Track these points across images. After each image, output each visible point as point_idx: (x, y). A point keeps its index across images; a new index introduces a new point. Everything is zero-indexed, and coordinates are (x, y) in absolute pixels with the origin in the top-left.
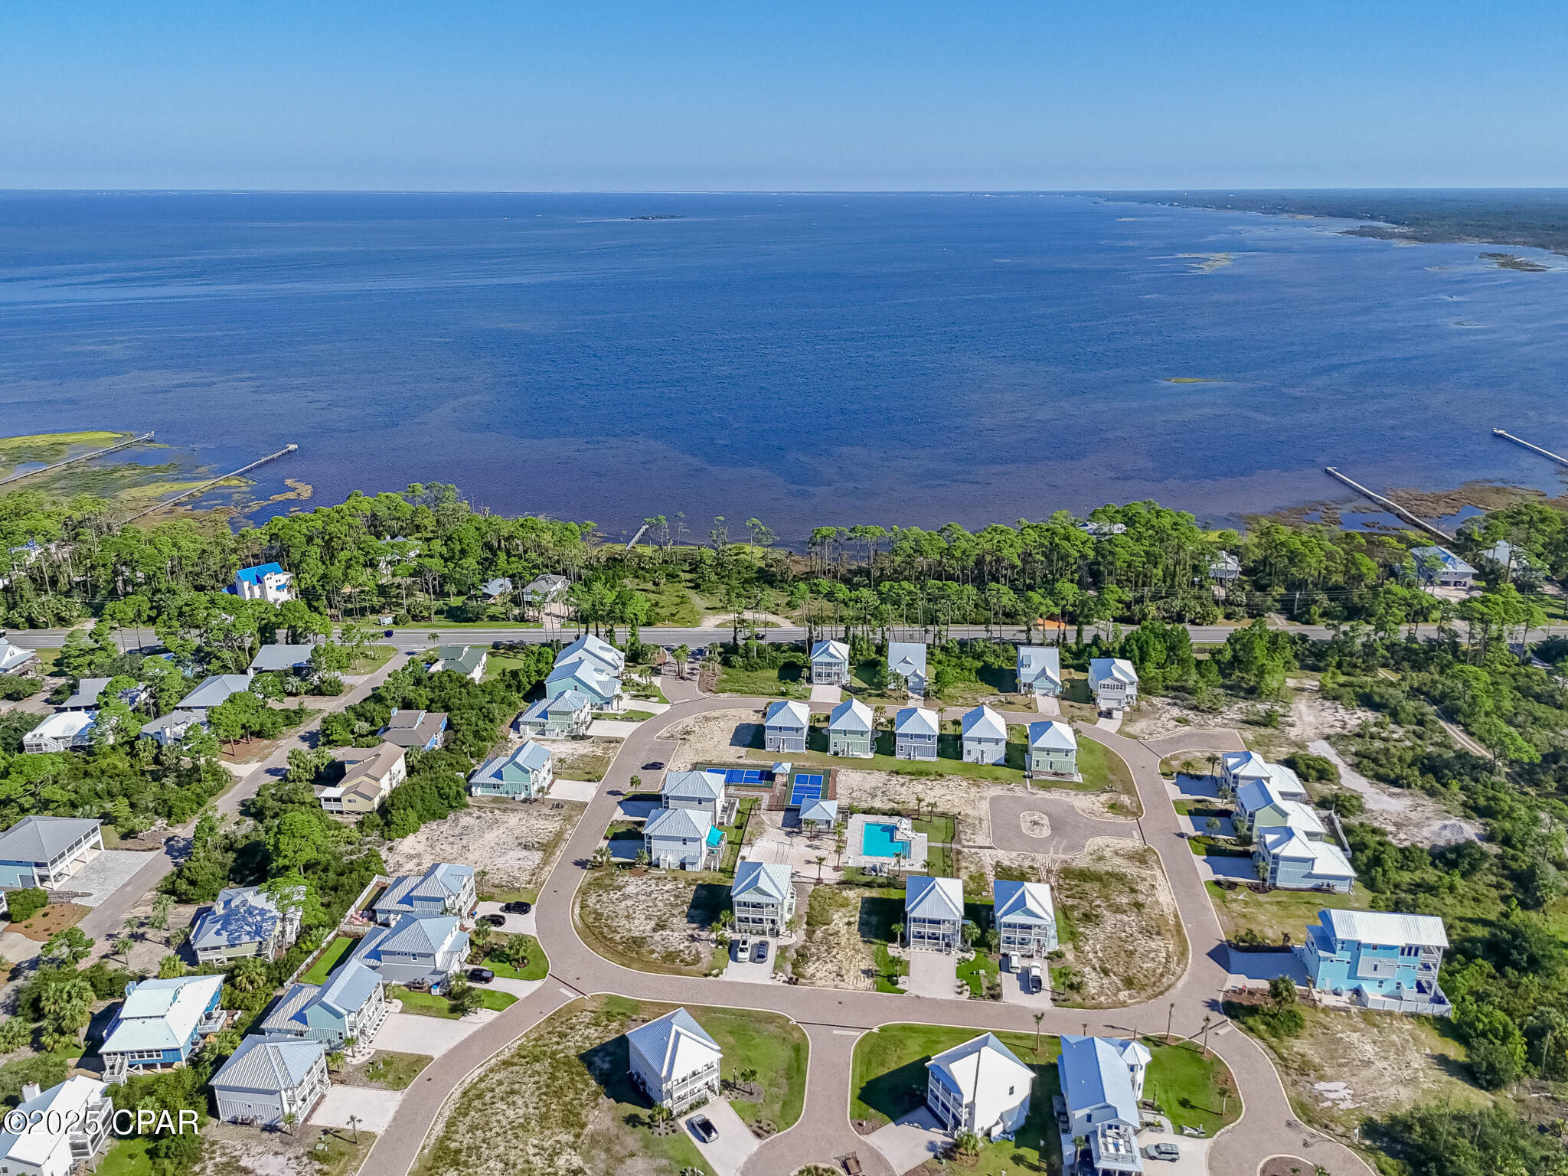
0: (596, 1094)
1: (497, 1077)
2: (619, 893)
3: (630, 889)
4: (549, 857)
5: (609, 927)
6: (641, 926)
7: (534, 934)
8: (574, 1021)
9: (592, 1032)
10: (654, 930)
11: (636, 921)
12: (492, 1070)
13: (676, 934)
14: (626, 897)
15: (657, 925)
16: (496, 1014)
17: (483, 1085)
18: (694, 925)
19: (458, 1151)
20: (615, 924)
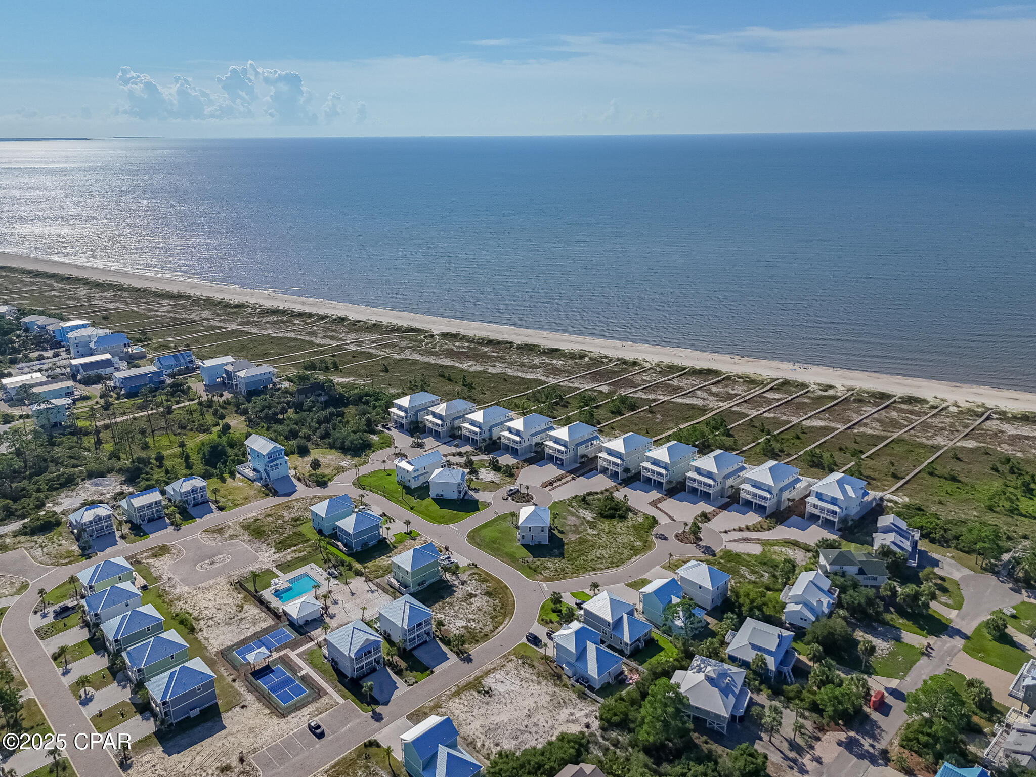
0: (567, 544)
1: (601, 566)
2: (469, 624)
3: (461, 623)
4: (482, 676)
5: (495, 610)
6: (480, 602)
7: (536, 623)
8: (553, 573)
9: (550, 564)
10: (475, 596)
11: (478, 605)
12: (602, 569)
13: (469, 589)
14: (469, 620)
15: (471, 598)
16: (585, 591)
17: (610, 565)
18: (455, 589)
19: (631, 550)
20: (490, 609)
